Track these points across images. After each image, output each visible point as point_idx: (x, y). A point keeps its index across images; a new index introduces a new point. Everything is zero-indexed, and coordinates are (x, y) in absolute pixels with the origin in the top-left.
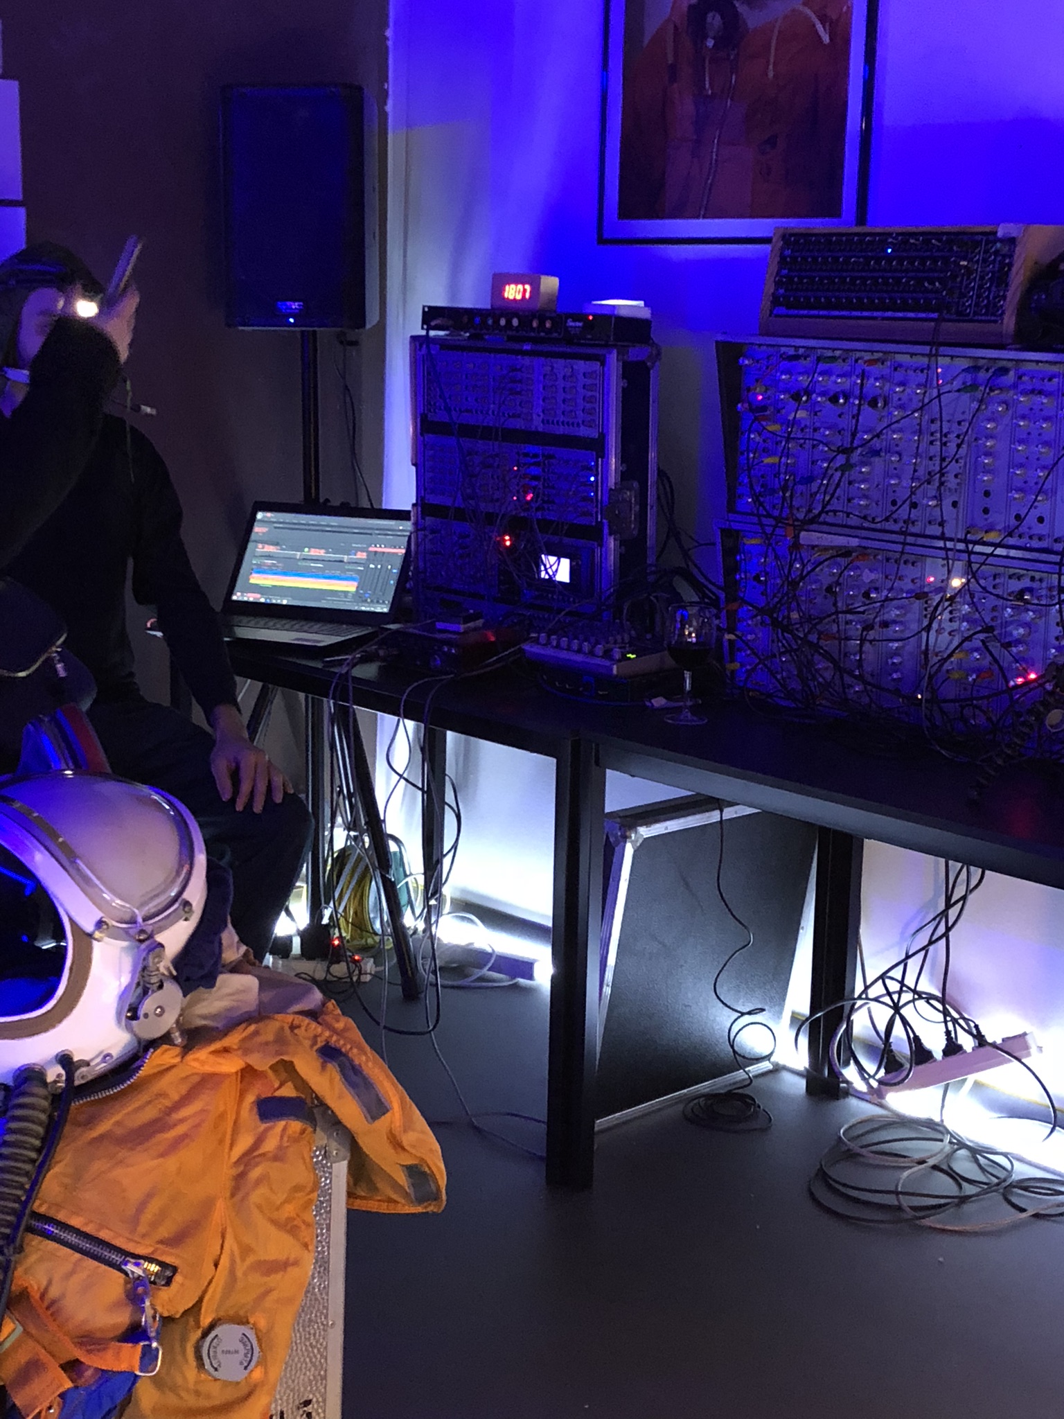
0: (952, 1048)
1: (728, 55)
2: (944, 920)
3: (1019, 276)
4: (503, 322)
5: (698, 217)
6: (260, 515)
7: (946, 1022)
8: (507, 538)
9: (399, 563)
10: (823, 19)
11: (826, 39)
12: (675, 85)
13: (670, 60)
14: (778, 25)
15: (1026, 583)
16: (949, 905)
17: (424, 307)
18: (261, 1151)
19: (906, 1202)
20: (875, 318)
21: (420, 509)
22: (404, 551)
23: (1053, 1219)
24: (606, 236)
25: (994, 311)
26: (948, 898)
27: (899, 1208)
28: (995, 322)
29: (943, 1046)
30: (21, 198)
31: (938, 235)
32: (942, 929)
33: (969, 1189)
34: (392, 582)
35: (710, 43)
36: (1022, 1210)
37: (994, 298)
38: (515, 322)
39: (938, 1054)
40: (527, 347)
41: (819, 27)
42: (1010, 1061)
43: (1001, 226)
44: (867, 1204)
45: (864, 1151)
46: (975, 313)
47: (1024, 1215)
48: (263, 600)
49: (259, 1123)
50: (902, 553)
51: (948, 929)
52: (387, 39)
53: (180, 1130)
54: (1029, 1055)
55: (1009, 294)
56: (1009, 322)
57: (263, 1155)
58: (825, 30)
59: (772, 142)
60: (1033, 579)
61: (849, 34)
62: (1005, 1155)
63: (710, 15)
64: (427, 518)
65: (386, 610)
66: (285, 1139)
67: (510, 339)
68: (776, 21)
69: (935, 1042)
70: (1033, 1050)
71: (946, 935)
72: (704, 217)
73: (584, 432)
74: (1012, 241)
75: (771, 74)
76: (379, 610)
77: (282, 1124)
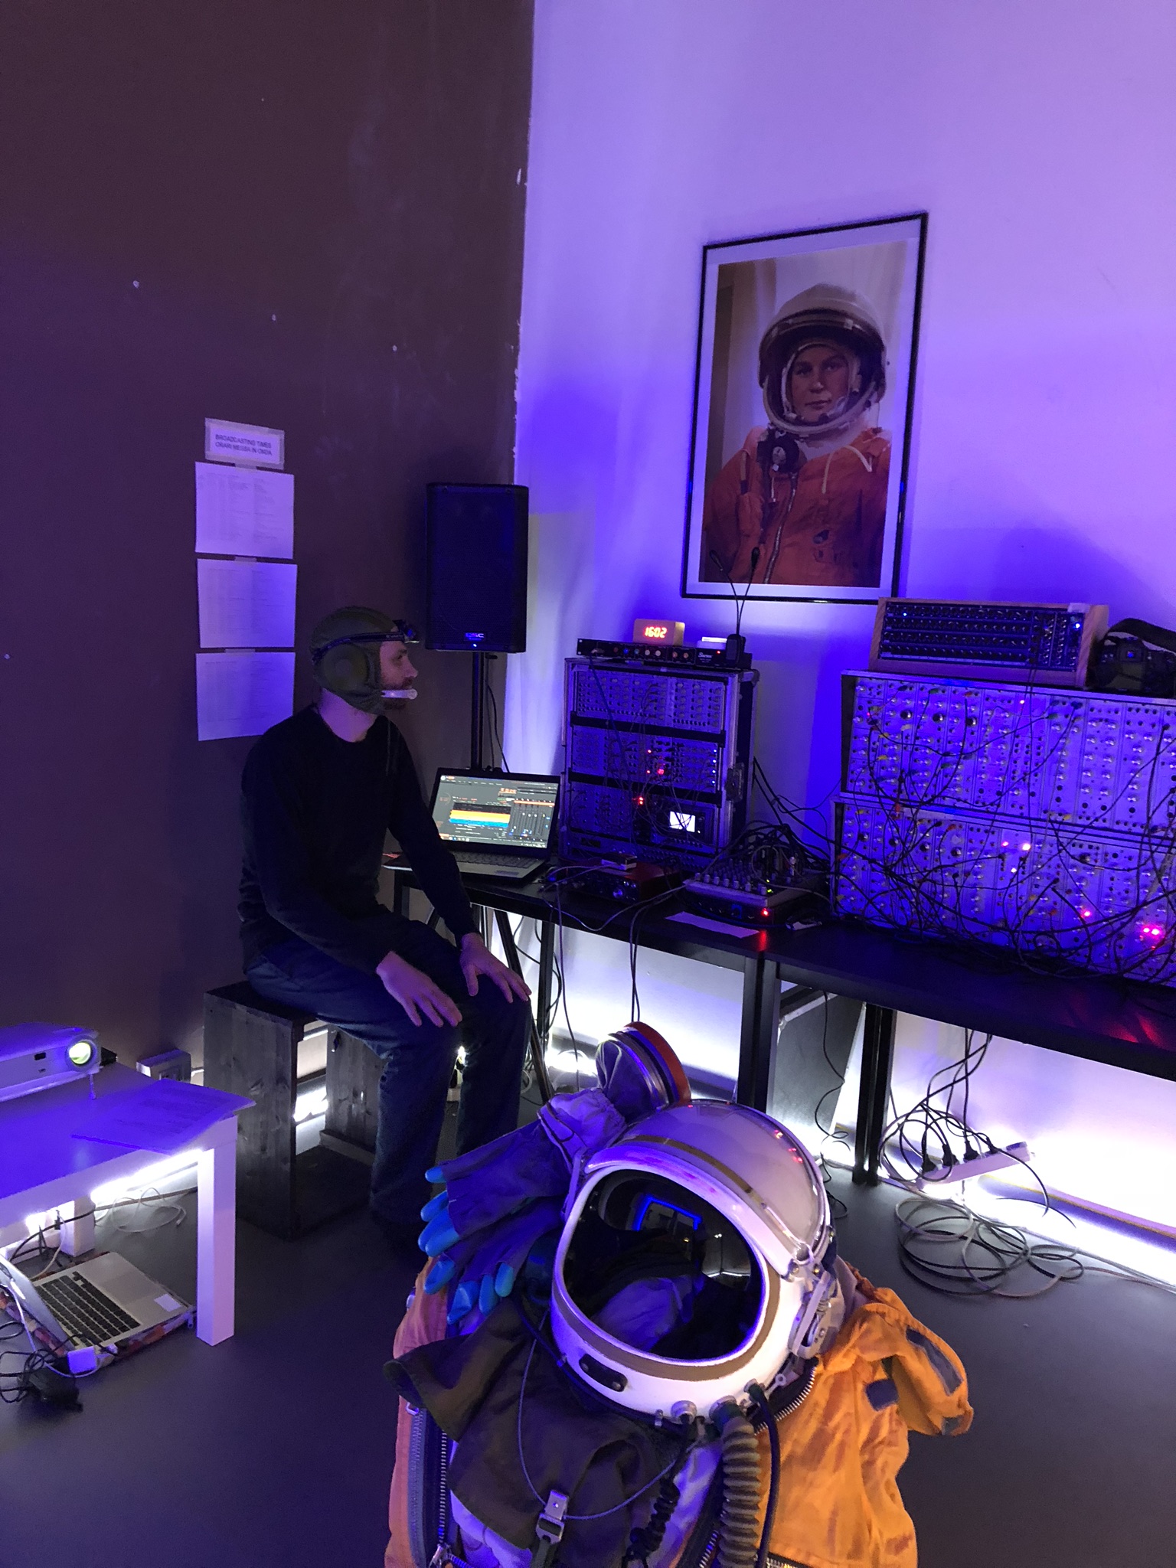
0: (970, 1155)
1: (790, 477)
2: (964, 1067)
3: (1086, 643)
4: (647, 653)
5: (764, 583)
6: (443, 778)
7: (966, 1136)
8: (641, 799)
9: (550, 812)
10: (867, 455)
11: (870, 469)
12: (746, 495)
13: (743, 478)
14: (830, 457)
15: (1085, 849)
16: (967, 1056)
17: (579, 639)
18: (880, 1439)
19: (977, 1274)
20: (969, 663)
21: (567, 776)
22: (553, 804)
23: (1074, 1280)
24: (688, 592)
25: (1068, 663)
26: (967, 1051)
27: (971, 1280)
28: (1071, 671)
29: (964, 1152)
30: (291, 557)
31: (1003, 608)
32: (962, 1074)
33: (1008, 1260)
34: (547, 826)
35: (776, 468)
36: (1053, 1276)
37: (1068, 654)
38: (658, 653)
39: (960, 1157)
40: (664, 670)
41: (864, 460)
42: (1016, 1163)
43: (1072, 604)
44: (949, 1277)
45: (920, 1230)
46: (1052, 664)
47: (1055, 1280)
48: (451, 839)
49: (873, 1411)
50: (991, 826)
51: (968, 1074)
52: (514, 453)
53: (838, 1437)
54: (1029, 1160)
55: (1081, 654)
56: (1082, 672)
57: (881, 1443)
58: (869, 462)
59: (824, 535)
60: (1090, 847)
61: (888, 466)
62: (1013, 1228)
63: (776, 449)
64: (574, 783)
65: (544, 846)
66: (894, 1423)
67: (646, 663)
68: (828, 455)
69: (959, 1151)
70: (1031, 1156)
71: (966, 1077)
72: (769, 583)
73: (706, 729)
74: (1081, 617)
75: (824, 490)
76: (539, 846)
77: (889, 1408)
